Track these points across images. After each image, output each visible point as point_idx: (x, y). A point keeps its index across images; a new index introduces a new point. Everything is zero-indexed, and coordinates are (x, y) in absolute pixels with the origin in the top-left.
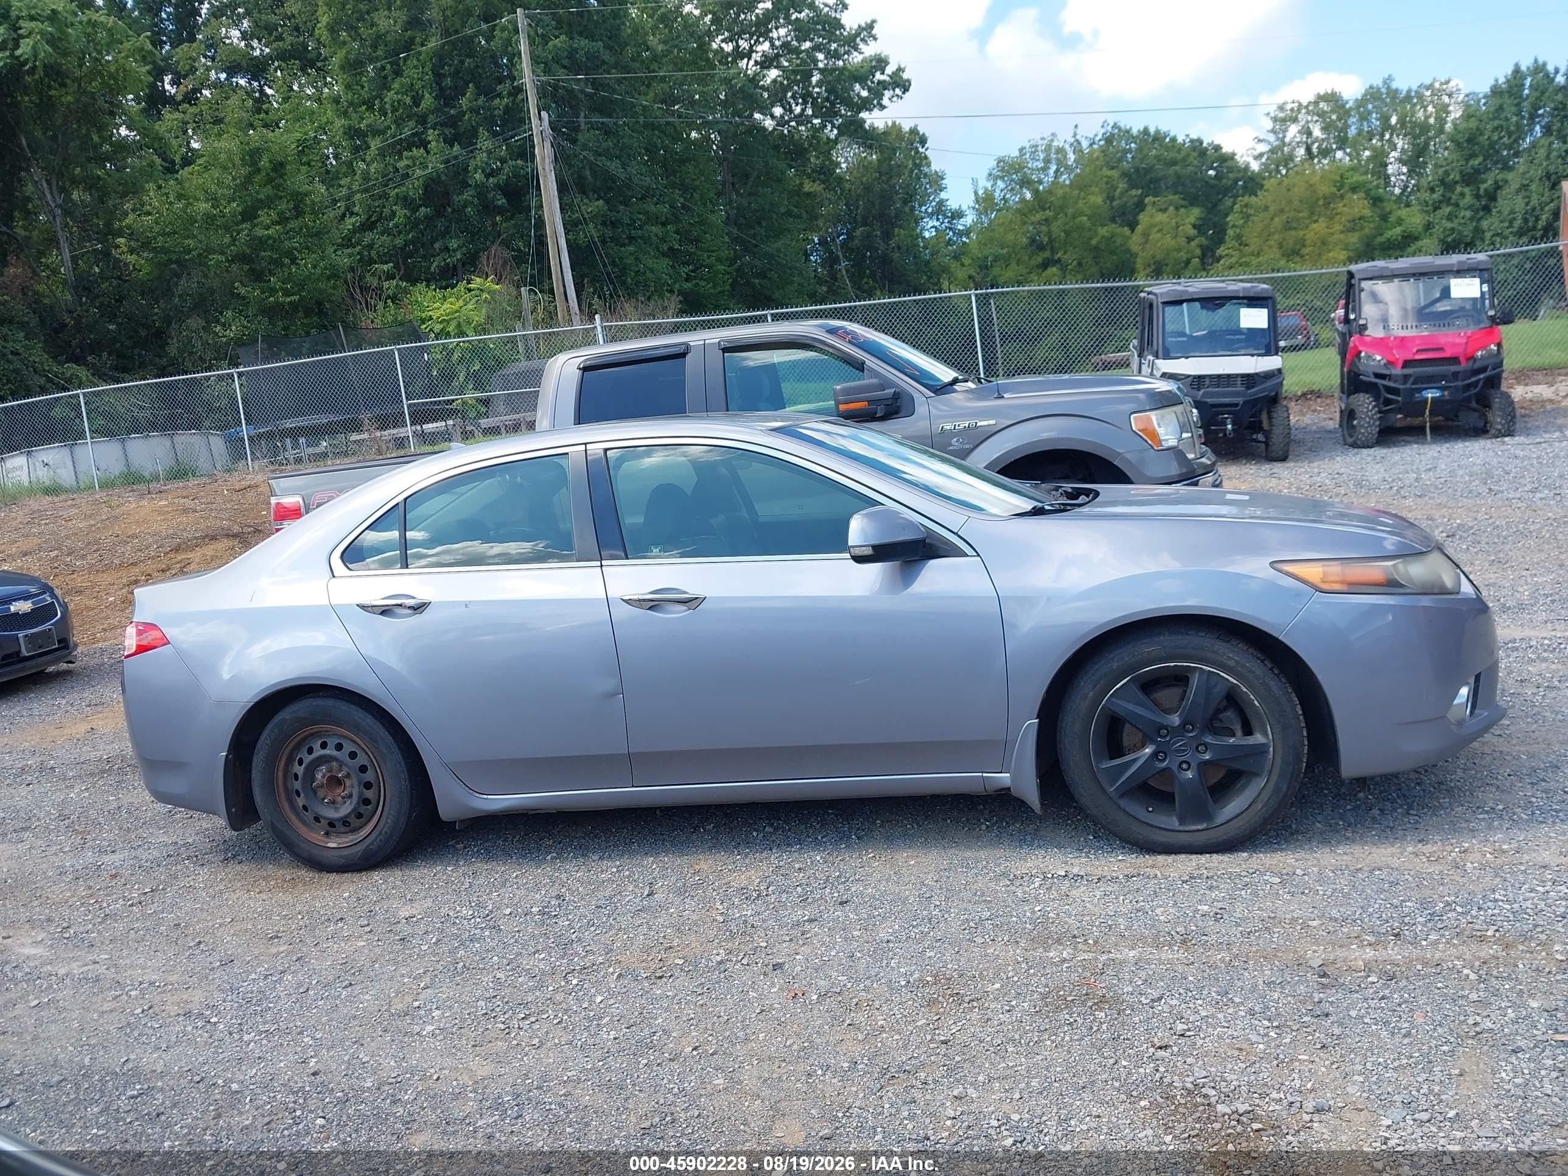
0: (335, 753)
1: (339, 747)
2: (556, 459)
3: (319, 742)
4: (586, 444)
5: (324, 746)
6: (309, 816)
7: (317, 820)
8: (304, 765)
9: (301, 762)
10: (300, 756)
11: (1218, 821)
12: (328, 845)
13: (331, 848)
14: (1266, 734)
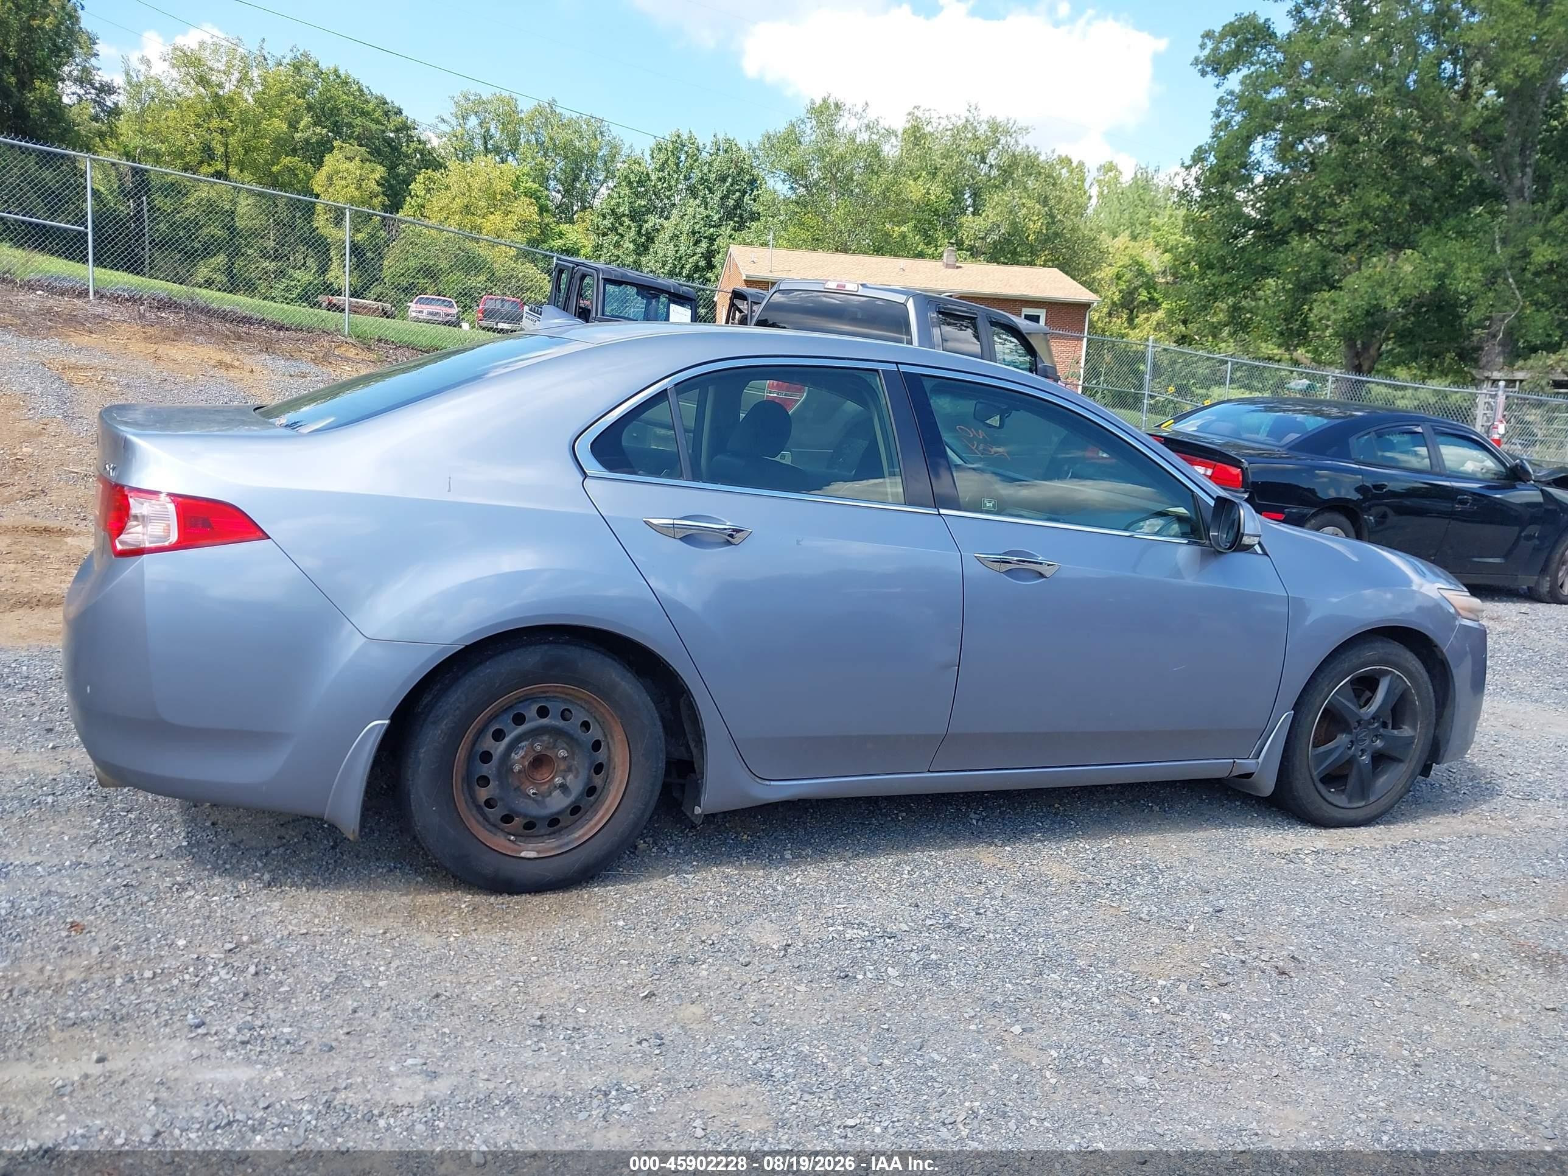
0: (560, 723)
1: (565, 715)
2: (862, 374)
3: (535, 708)
4: (897, 363)
5: (543, 712)
6: (494, 813)
7: (507, 819)
8: (507, 740)
9: (498, 735)
10: (497, 727)
11: (1372, 799)
12: (523, 854)
13: (529, 859)
14: (1414, 728)
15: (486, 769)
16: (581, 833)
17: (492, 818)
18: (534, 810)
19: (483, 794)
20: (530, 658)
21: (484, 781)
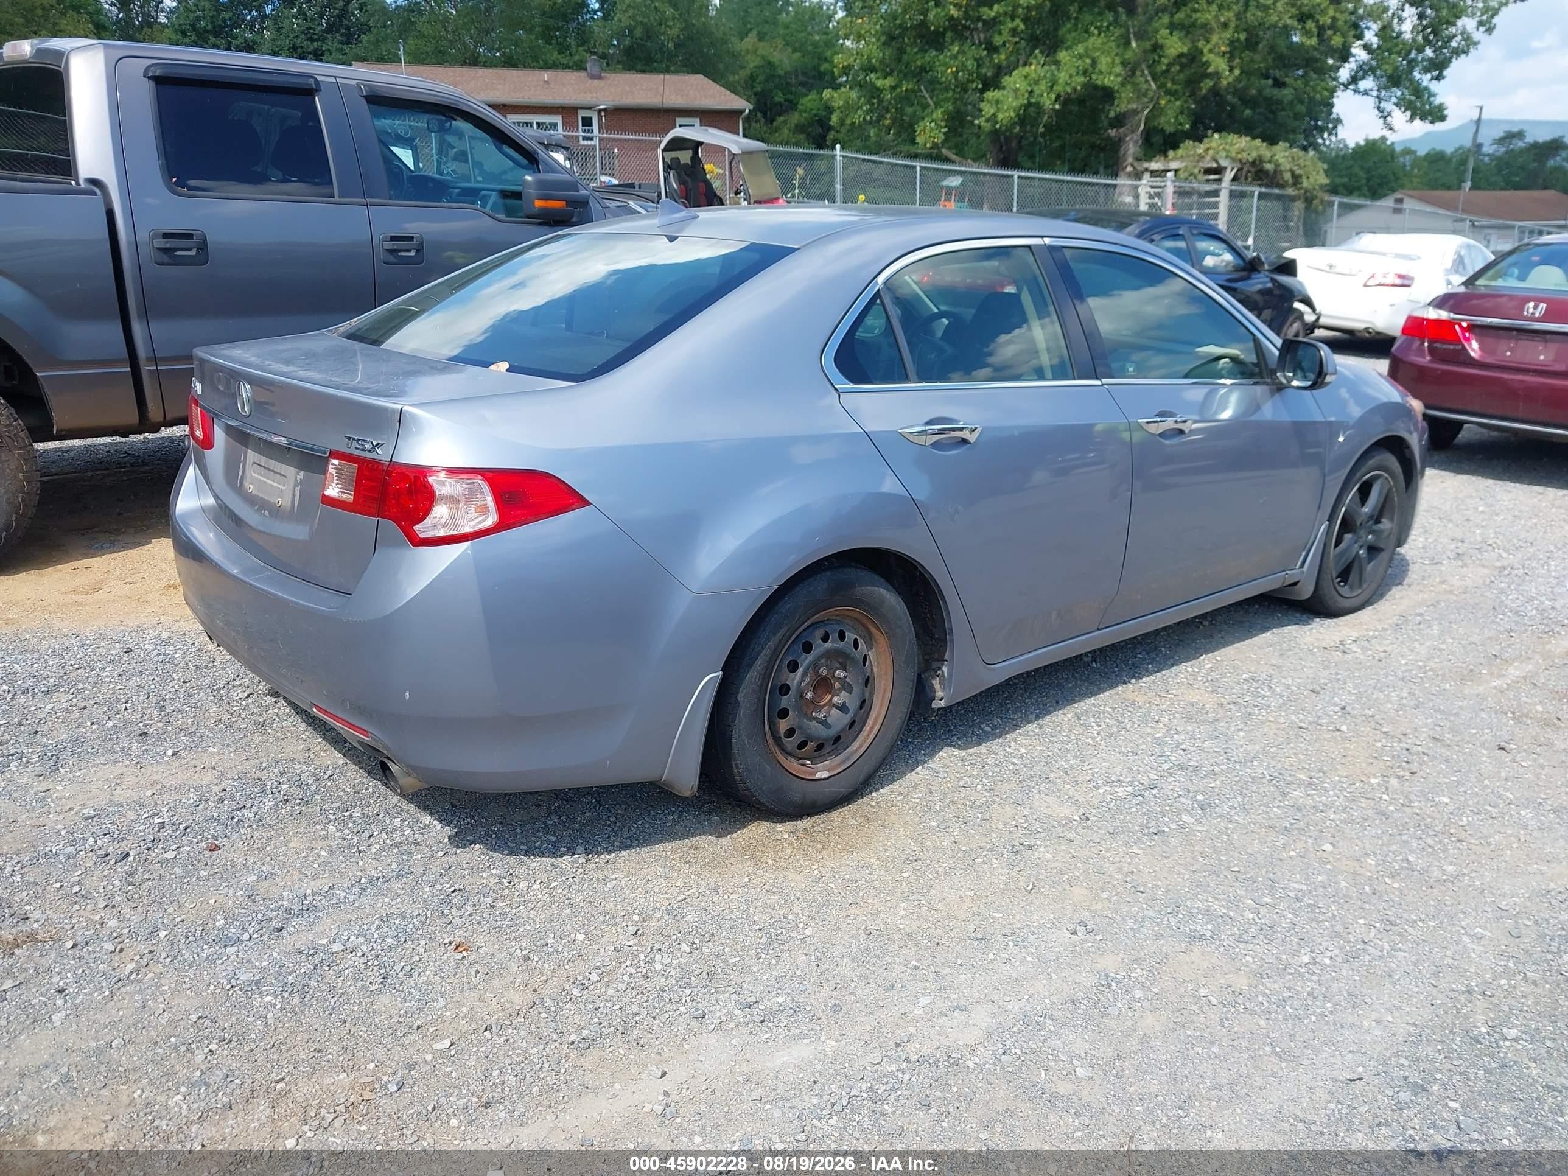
0: (838, 645)
1: (842, 636)
3: (820, 634)
5: (826, 637)
6: (792, 742)
7: (803, 745)
8: (800, 670)
9: (793, 667)
10: (791, 658)
11: (1365, 586)
12: (818, 776)
13: (825, 779)
14: (1392, 520)
15: (785, 702)
16: (859, 745)
17: (789, 747)
18: (822, 732)
19: (783, 725)
20: (820, 585)
21: (784, 714)
